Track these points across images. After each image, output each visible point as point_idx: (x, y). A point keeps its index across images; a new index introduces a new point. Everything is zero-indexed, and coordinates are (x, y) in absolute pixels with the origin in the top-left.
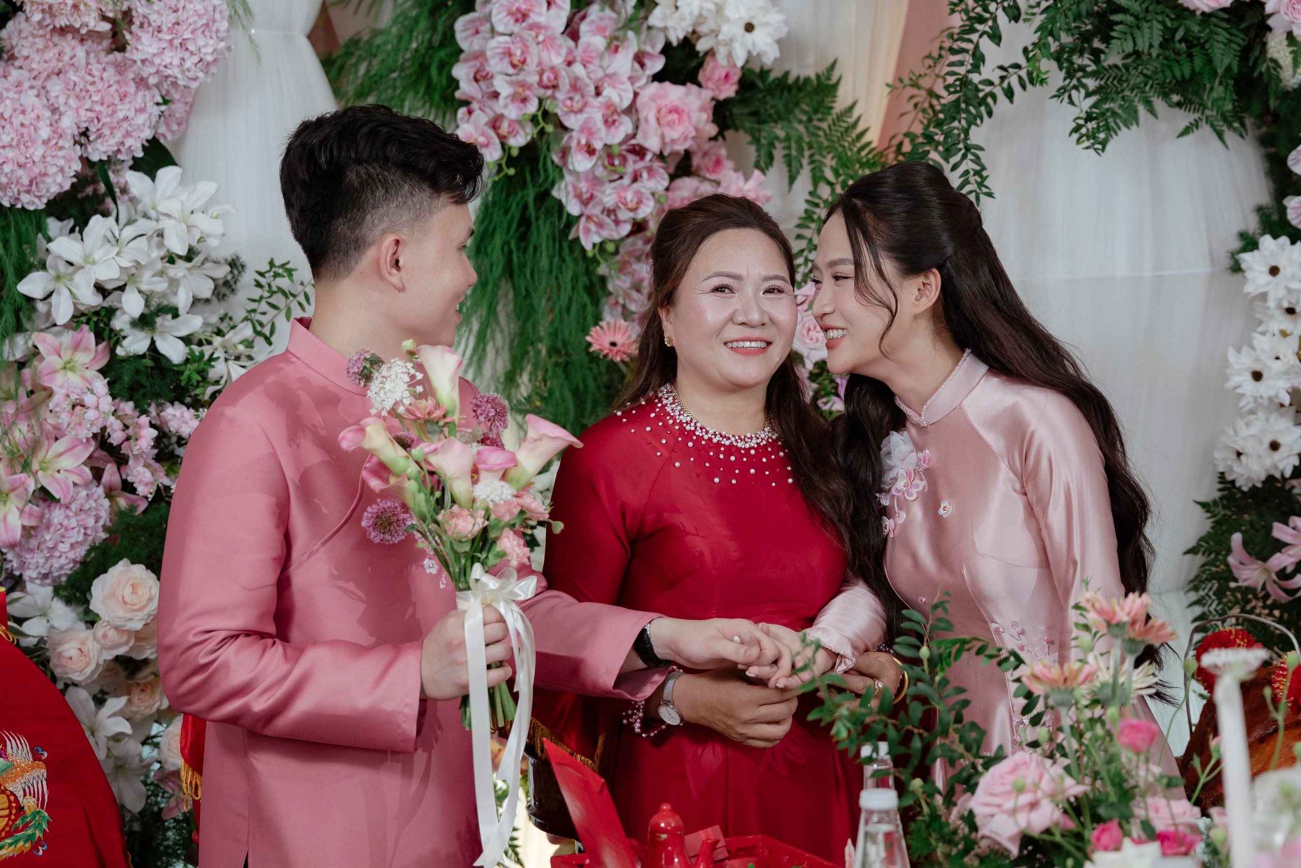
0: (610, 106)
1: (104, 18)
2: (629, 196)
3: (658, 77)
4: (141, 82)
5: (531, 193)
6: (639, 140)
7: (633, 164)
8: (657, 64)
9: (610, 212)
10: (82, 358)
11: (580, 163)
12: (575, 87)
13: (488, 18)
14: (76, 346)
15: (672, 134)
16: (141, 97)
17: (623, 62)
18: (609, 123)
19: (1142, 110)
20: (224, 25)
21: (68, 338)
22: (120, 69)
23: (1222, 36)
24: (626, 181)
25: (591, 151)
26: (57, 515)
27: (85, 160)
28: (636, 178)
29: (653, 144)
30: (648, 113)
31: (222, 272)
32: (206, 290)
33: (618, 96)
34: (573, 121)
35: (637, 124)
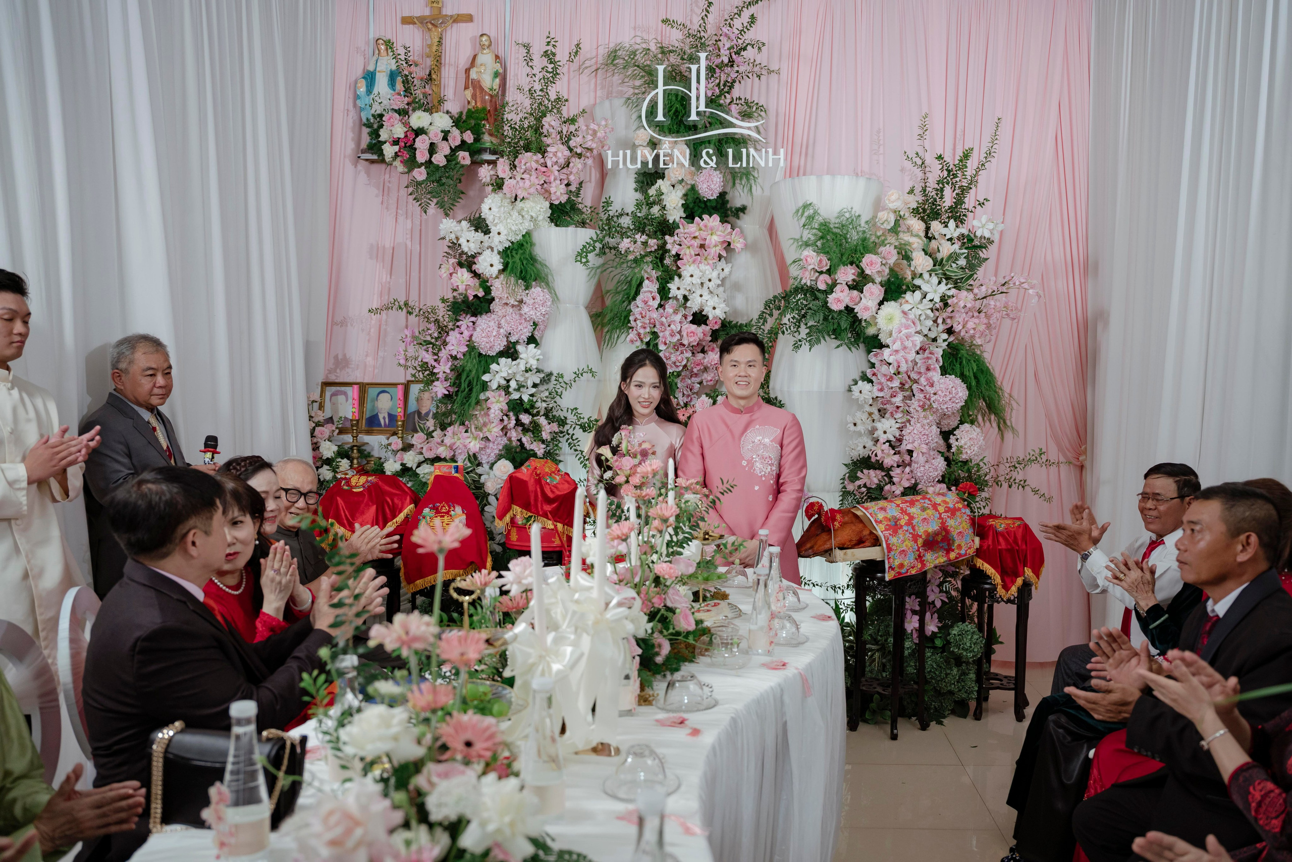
0: (672, 330)
1: (517, 301)
2: (679, 358)
3: (690, 322)
4: (525, 319)
6: (682, 341)
7: (680, 348)
8: (690, 318)
9: (676, 362)
10: (502, 399)
12: (662, 324)
14: (500, 396)
15: (691, 339)
16: (527, 324)
17: (678, 317)
18: (672, 335)
19: (822, 340)
20: (549, 303)
21: (497, 394)
22: (521, 315)
23: (845, 318)
24: (678, 353)
25: (665, 344)
26: (491, 445)
27: (509, 342)
28: (682, 353)
29: (685, 342)
30: (685, 333)
31: (542, 375)
32: (538, 380)
33: (675, 327)
34: (661, 335)
35: (682, 336)
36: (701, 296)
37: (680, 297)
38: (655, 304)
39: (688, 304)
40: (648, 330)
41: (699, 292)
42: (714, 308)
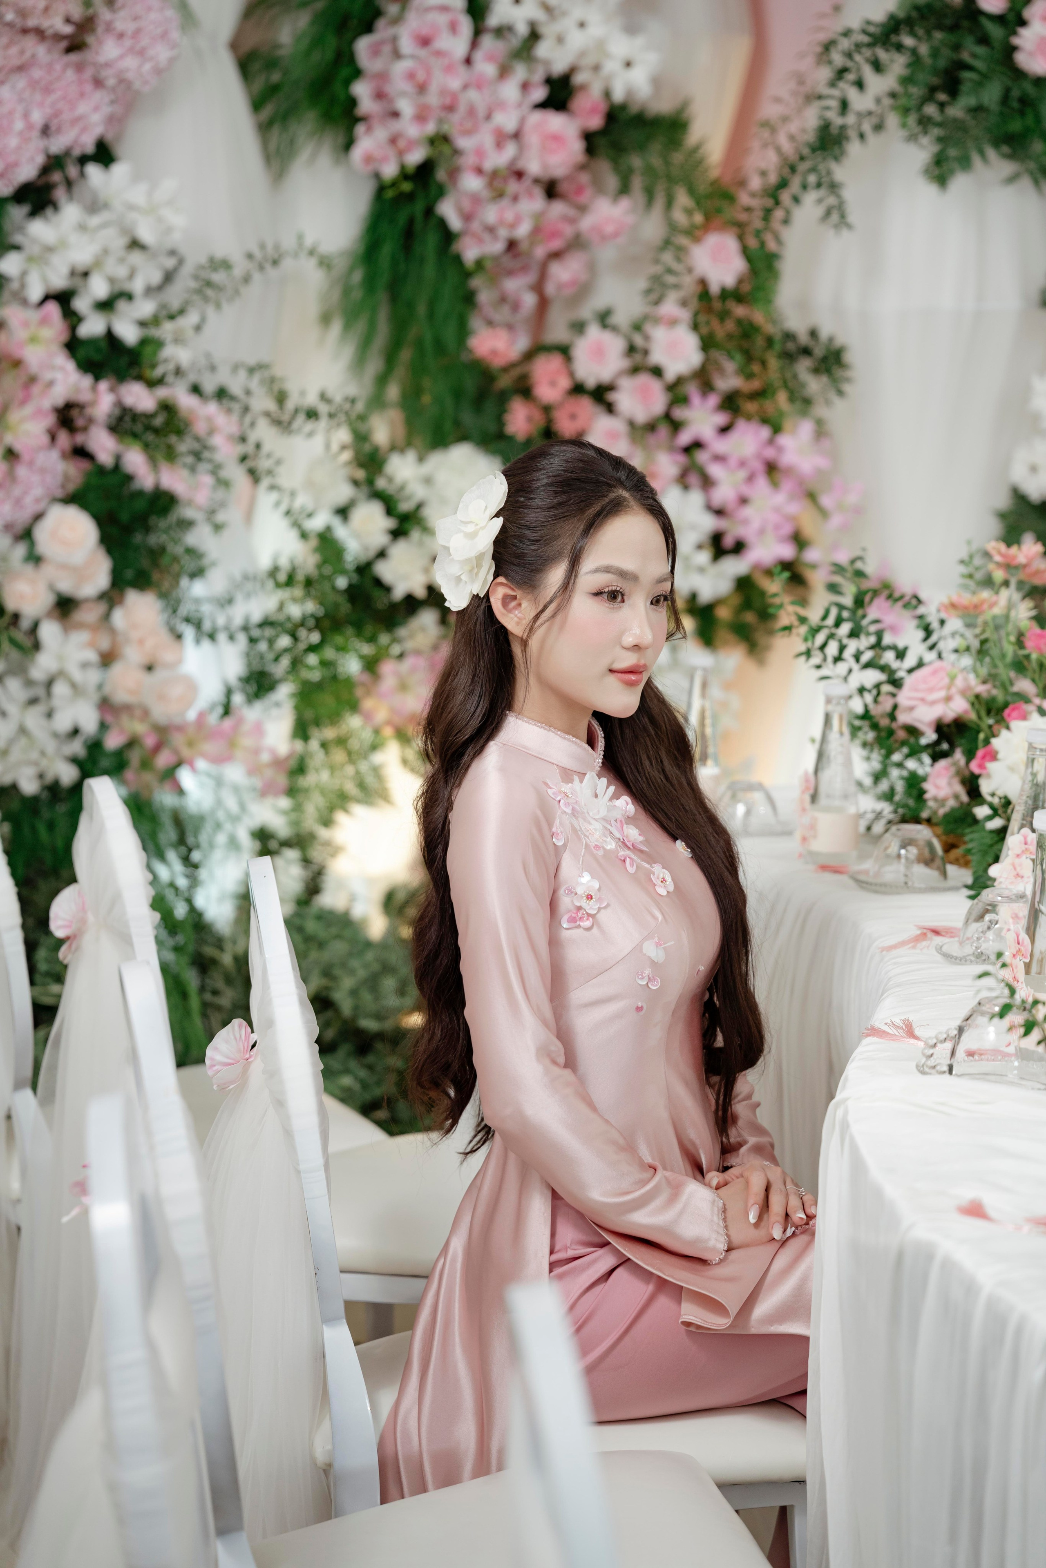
0: (498, 131)
1: (68, 20)
2: (508, 216)
3: (543, 105)
4: (98, 83)
5: (419, 207)
6: (521, 165)
7: (513, 186)
8: (540, 93)
9: (491, 230)
10: (50, 333)
11: (471, 183)
12: (470, 112)
13: (394, 40)
14: (44, 322)
16: (99, 97)
17: (510, 90)
18: (498, 146)
19: (977, 160)
20: (175, 35)
21: (37, 313)
24: (507, 200)
25: (479, 171)
27: (47, 153)
28: (515, 198)
29: (532, 168)
30: (533, 139)
31: (170, 263)
32: (156, 277)
33: (507, 121)
34: (463, 142)
35: (521, 149)
36: (582, 25)
37: (522, 29)
38: (458, 45)
39: (543, 50)
40: (430, 128)
41: (577, 13)
42: (628, 64)
